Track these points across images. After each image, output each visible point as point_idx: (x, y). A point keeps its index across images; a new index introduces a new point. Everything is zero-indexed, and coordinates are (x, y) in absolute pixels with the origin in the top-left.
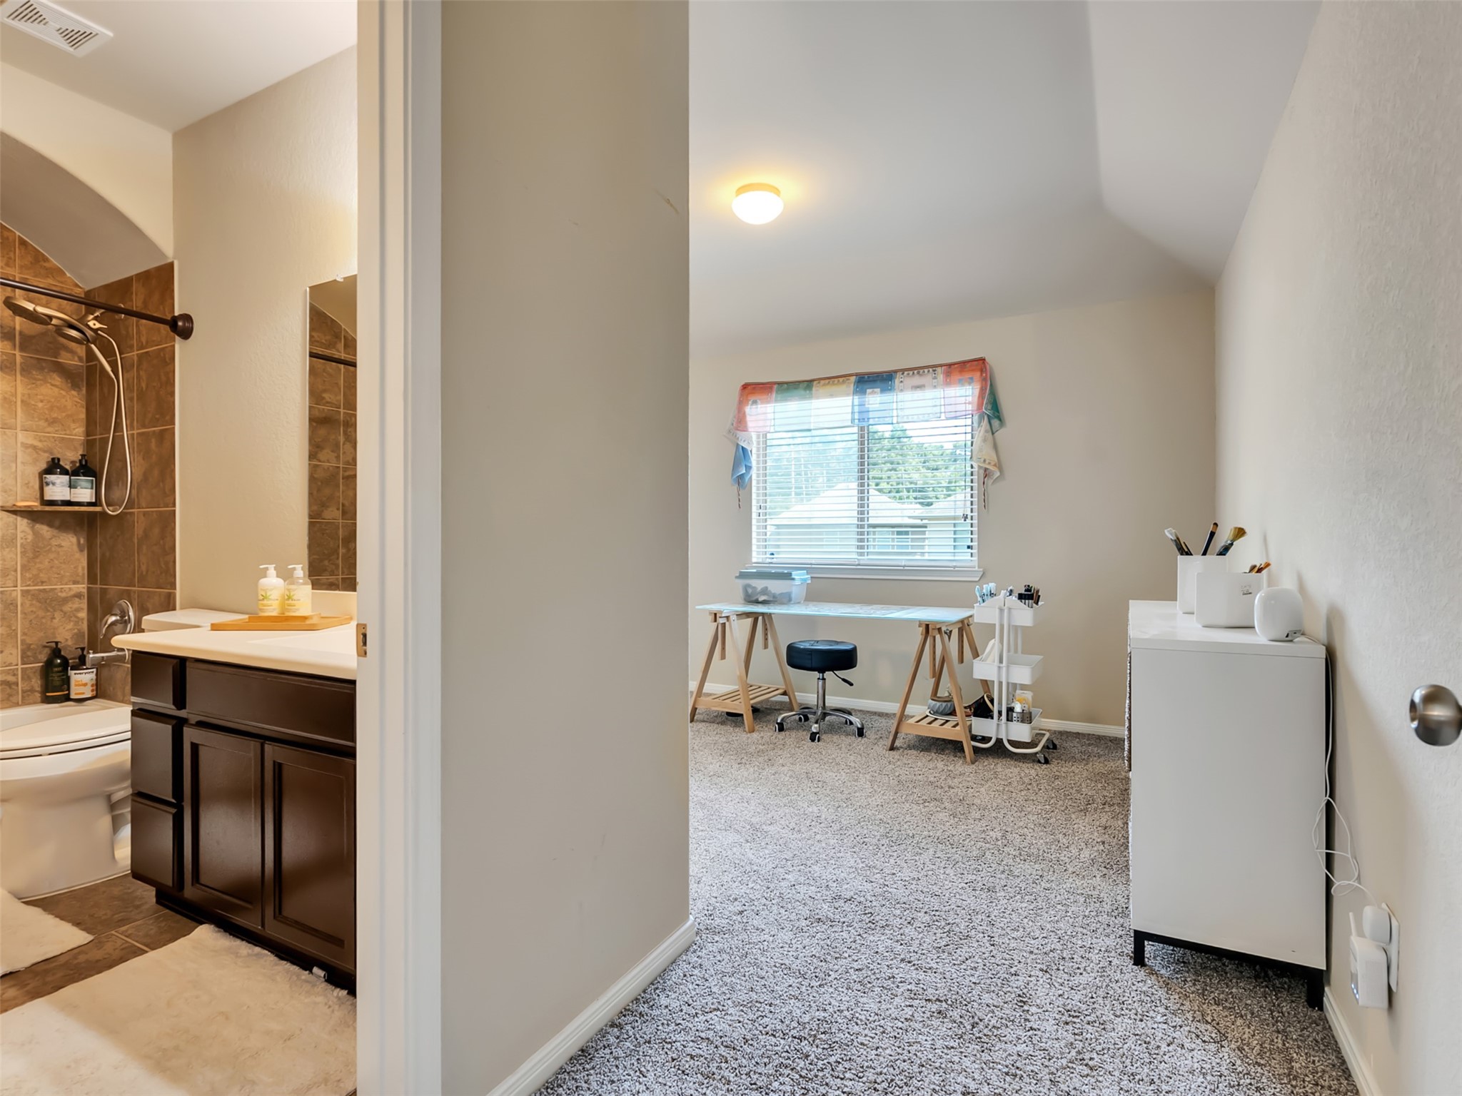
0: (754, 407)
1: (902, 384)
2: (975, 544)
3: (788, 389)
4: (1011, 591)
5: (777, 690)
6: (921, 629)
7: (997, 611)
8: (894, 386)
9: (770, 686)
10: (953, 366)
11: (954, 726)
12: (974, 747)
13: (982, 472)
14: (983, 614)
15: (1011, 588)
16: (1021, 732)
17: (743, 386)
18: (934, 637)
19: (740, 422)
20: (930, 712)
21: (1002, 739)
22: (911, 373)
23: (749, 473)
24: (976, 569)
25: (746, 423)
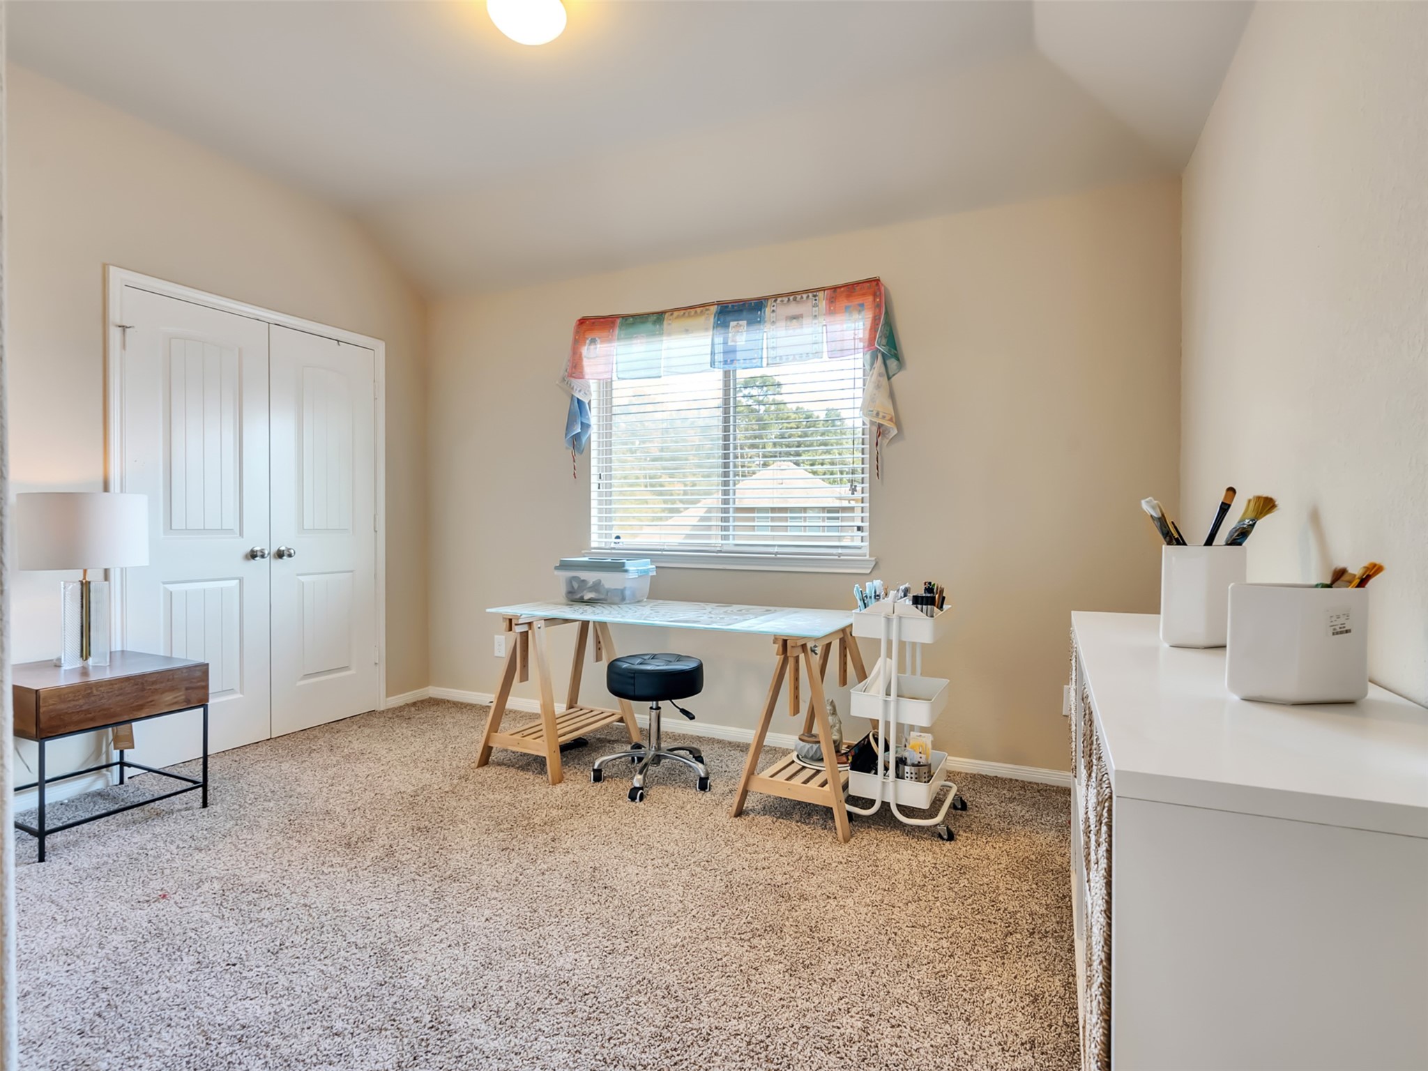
0: (592, 347)
1: (774, 314)
2: (866, 524)
3: (633, 324)
4: (906, 592)
5: (613, 715)
6: (777, 646)
7: (883, 620)
8: (764, 318)
9: (603, 709)
10: (838, 290)
11: (823, 785)
12: (850, 814)
13: (875, 429)
14: (866, 625)
15: (907, 585)
16: (915, 794)
17: (580, 320)
18: (797, 659)
19: (575, 368)
20: (798, 756)
21: (889, 803)
22: (786, 299)
23: (587, 432)
24: (867, 557)
25: (582, 367)
